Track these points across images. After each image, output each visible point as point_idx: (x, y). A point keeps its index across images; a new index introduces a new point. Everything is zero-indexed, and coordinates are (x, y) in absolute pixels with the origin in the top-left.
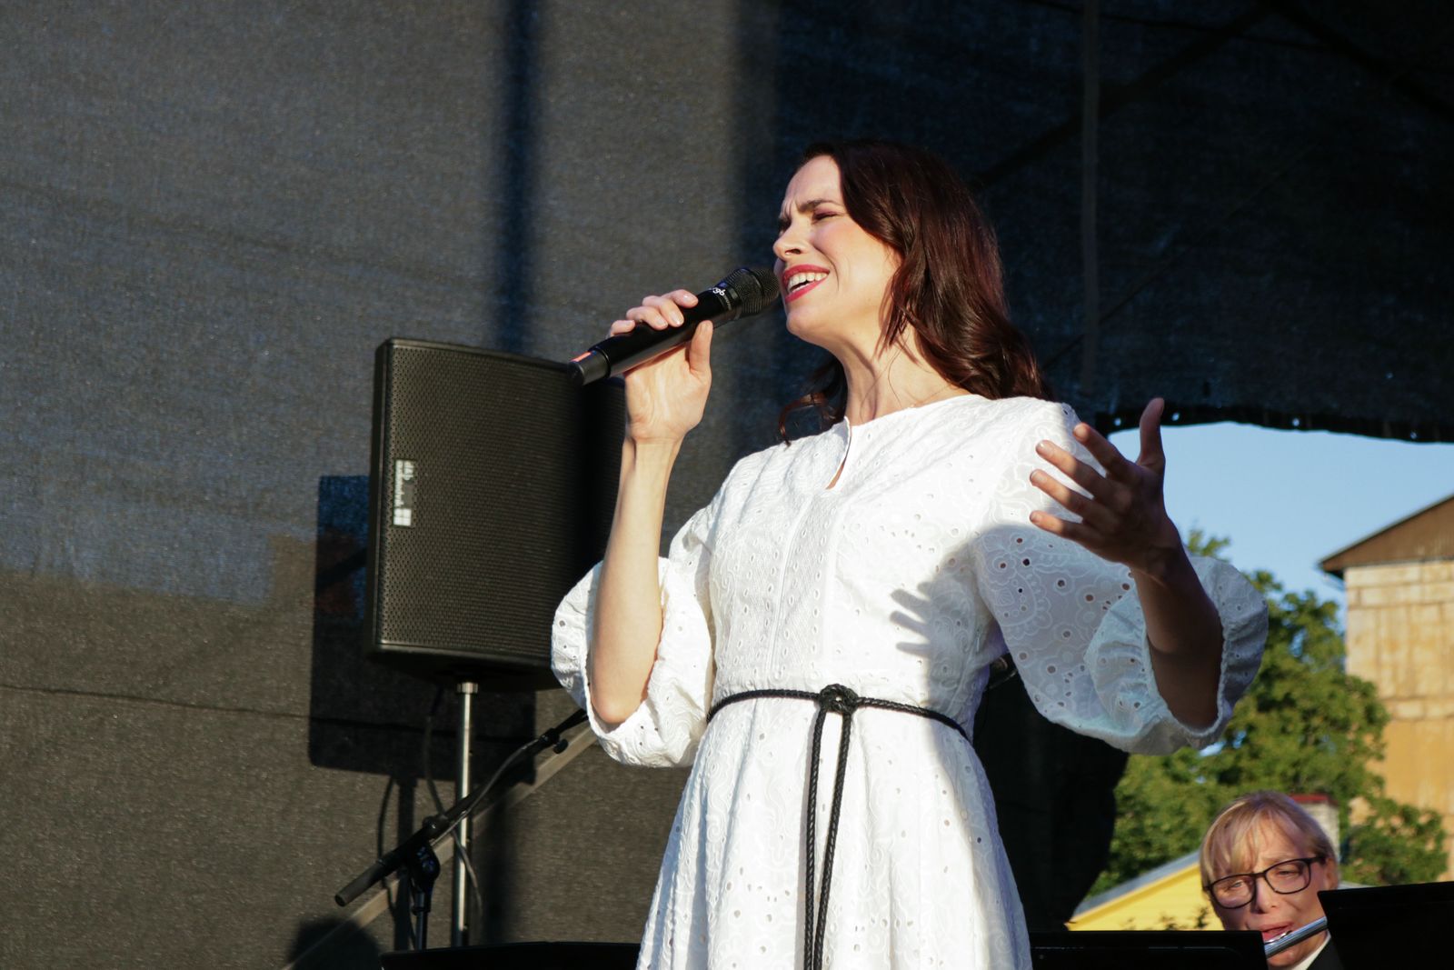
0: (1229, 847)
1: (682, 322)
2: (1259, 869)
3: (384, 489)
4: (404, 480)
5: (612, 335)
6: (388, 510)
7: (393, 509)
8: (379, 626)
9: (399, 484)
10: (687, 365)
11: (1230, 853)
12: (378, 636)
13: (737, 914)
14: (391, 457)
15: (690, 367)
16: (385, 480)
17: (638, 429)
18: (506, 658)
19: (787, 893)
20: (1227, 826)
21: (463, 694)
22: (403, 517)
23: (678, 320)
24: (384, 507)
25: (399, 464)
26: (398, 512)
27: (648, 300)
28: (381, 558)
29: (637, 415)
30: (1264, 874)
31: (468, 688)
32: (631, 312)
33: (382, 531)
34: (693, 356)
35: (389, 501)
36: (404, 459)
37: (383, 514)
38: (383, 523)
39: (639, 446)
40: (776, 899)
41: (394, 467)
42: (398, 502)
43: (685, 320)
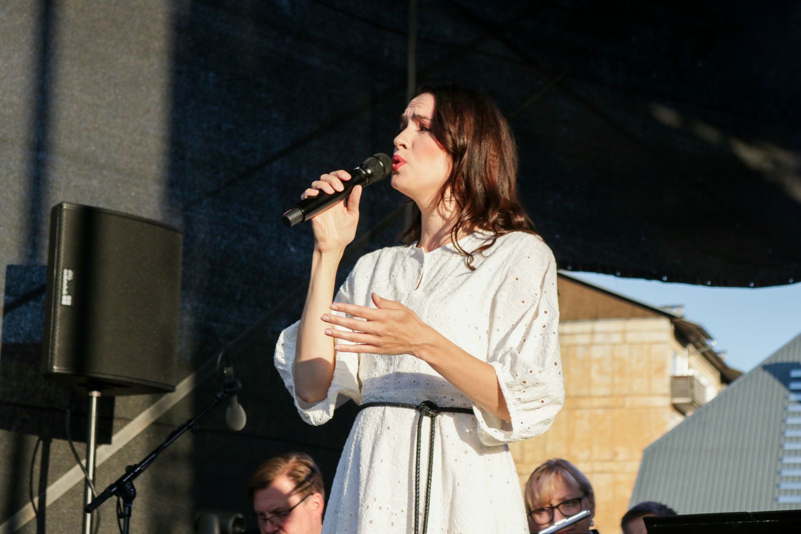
0: (539, 491)
1: (343, 189)
2: (555, 503)
3: (57, 285)
4: (68, 281)
5: (306, 197)
6: (59, 296)
7: (62, 296)
8: (52, 359)
9: (65, 282)
10: (345, 209)
11: (539, 494)
12: (52, 365)
13: (371, 522)
14: (61, 268)
15: (348, 210)
16: (57, 280)
17: (321, 245)
18: (119, 378)
19: (402, 511)
20: (538, 478)
21: (91, 397)
22: (67, 300)
23: (340, 188)
24: (56, 294)
25: (65, 271)
26: (64, 297)
27: (324, 177)
28: (54, 322)
29: (321, 238)
30: (557, 507)
31: (95, 394)
32: (315, 184)
33: (55, 308)
34: (350, 204)
35: (59, 291)
36: (68, 269)
37: (56, 299)
38: (55, 303)
39: (324, 254)
40: (396, 515)
41: (63, 273)
42: (65, 292)
43: (344, 188)
